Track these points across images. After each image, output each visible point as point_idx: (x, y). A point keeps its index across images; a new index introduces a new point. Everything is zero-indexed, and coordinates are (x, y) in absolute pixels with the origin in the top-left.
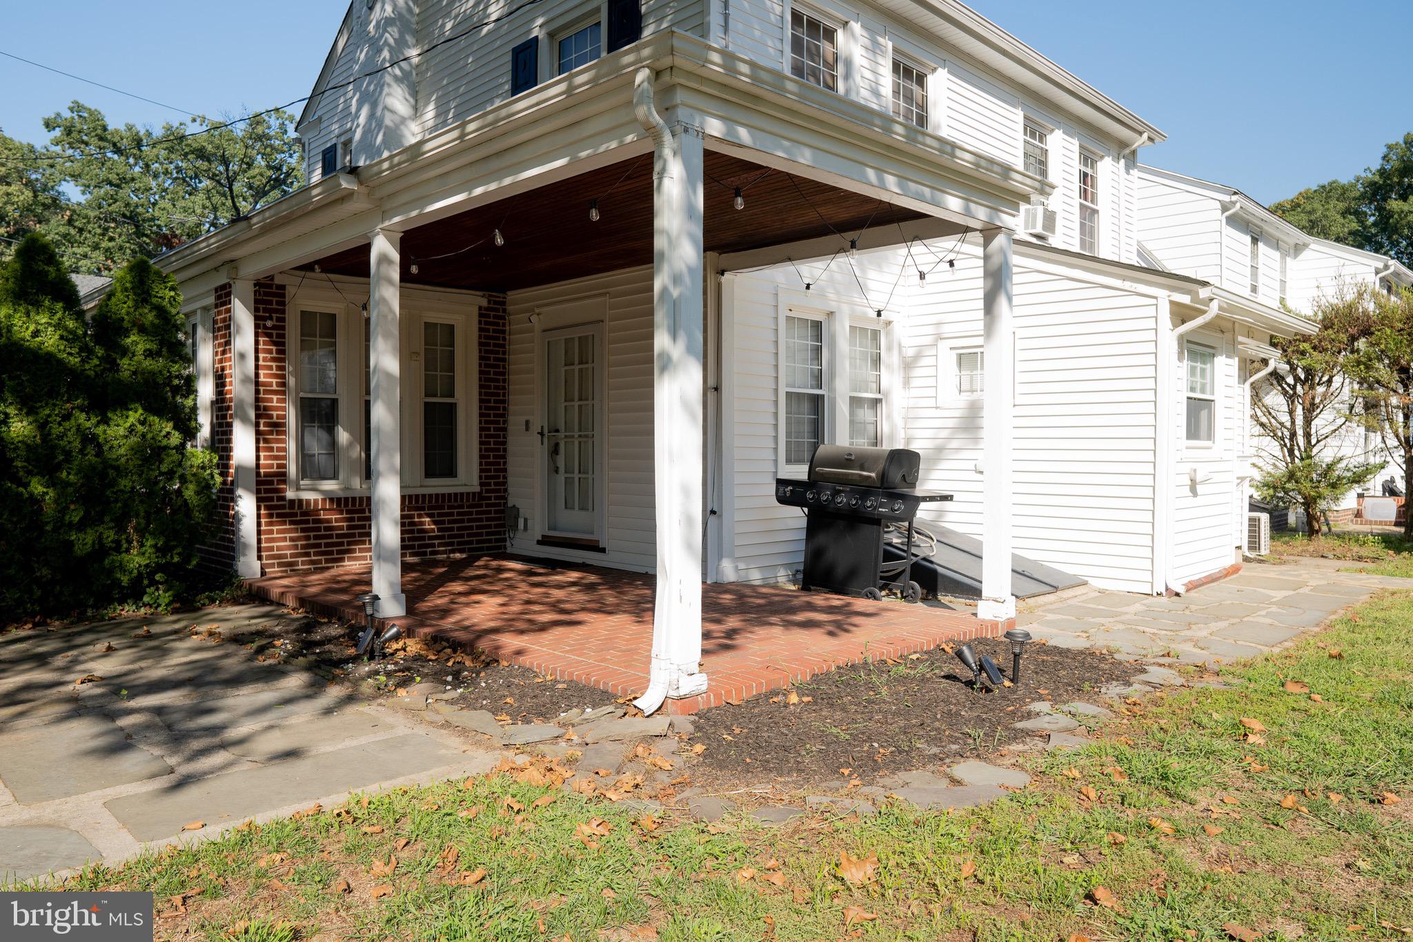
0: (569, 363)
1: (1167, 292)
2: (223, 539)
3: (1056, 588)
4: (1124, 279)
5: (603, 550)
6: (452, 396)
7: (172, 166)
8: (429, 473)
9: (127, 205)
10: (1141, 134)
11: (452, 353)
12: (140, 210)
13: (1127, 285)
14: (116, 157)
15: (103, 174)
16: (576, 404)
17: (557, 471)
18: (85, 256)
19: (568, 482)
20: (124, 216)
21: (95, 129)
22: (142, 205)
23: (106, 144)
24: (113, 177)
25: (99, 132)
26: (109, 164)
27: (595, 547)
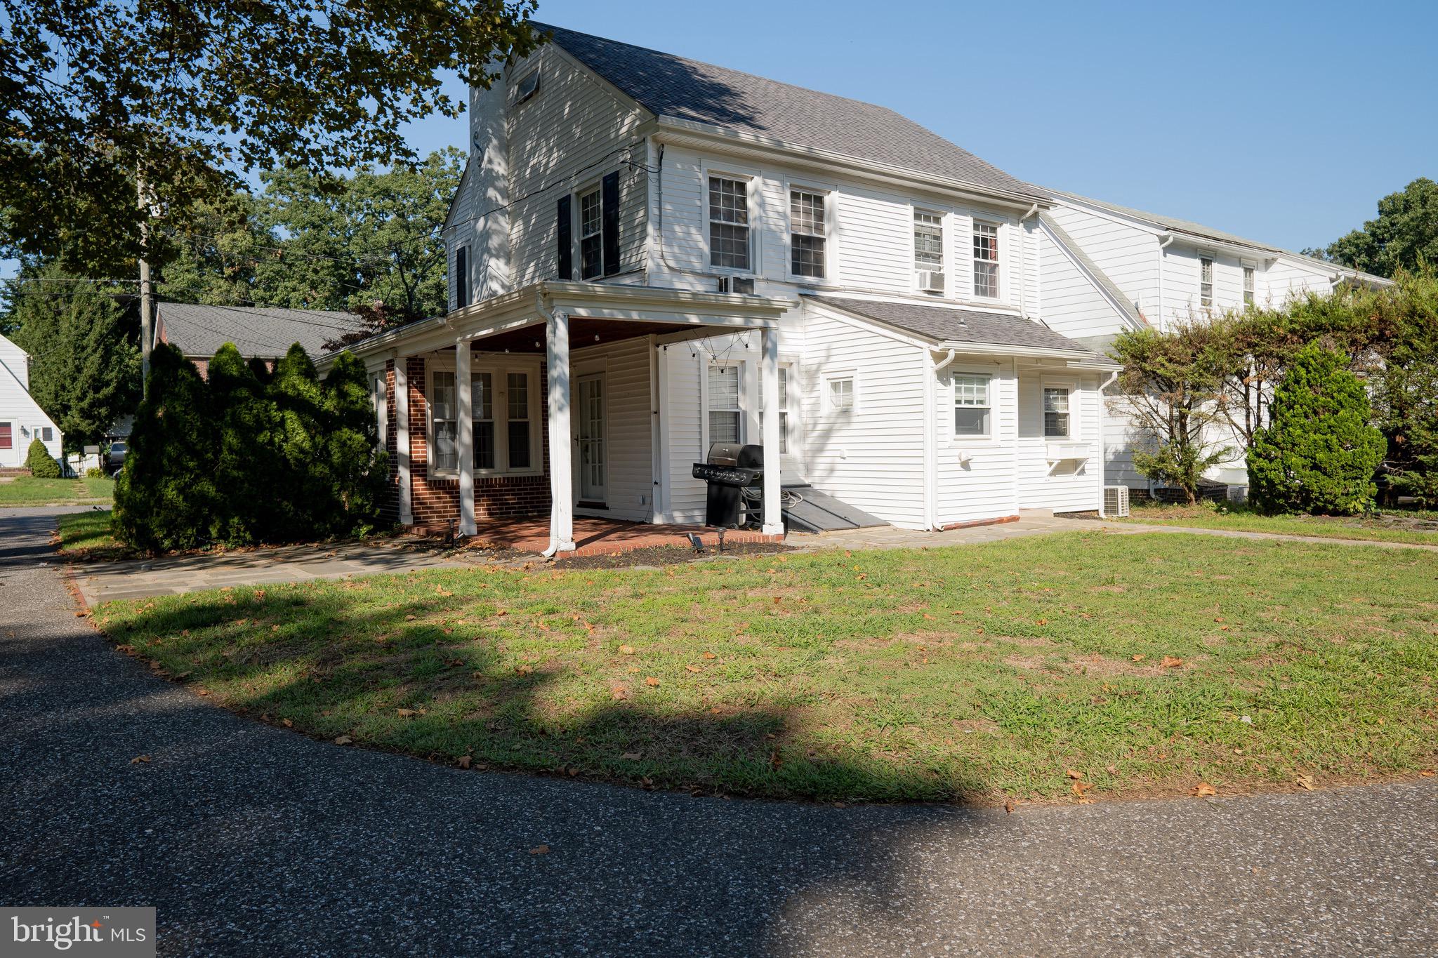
0: (592, 396)
1: (928, 345)
2: (393, 504)
3: (859, 527)
4: (909, 336)
5: (607, 508)
6: (526, 417)
7: (363, 204)
8: (512, 465)
9: (328, 243)
10: (1032, 205)
11: (526, 392)
12: (337, 246)
13: (910, 340)
14: (317, 200)
15: (307, 217)
16: (596, 421)
17: (587, 462)
18: (294, 290)
19: (594, 468)
20: (325, 252)
21: (300, 179)
22: (339, 242)
23: (309, 190)
24: (315, 219)
25: (304, 181)
26: (311, 208)
27: (603, 506)
